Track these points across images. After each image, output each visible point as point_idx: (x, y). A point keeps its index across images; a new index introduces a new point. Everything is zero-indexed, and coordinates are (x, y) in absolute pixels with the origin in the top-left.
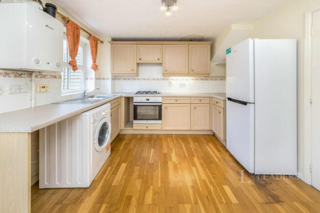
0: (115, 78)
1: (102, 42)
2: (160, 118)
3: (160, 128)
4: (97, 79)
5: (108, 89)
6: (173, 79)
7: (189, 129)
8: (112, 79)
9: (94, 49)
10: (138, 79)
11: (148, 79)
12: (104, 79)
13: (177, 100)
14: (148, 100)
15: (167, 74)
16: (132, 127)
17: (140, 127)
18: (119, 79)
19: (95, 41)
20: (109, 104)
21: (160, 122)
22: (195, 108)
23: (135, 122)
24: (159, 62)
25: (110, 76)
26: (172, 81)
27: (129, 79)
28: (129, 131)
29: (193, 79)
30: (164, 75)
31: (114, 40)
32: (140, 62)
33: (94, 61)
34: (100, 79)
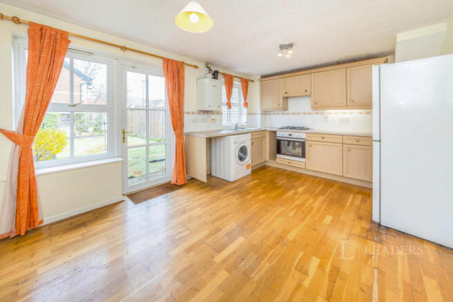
0: (265, 113)
1: (253, 81)
2: (303, 156)
3: (303, 167)
4: (248, 114)
5: (258, 124)
6: (330, 113)
7: (341, 174)
8: (262, 114)
9: (245, 90)
10: (288, 114)
11: (298, 114)
12: (255, 114)
13: (323, 137)
14: (290, 135)
15: (318, 107)
16: (275, 160)
17: (283, 161)
18: (269, 114)
19: (246, 82)
20: (250, 135)
21: (303, 160)
22: (350, 150)
23: (278, 156)
24: (307, 94)
25: (259, 111)
26: (329, 116)
27: (278, 114)
28: (272, 164)
29: (361, 113)
30: (313, 108)
31: (264, 77)
32: (286, 96)
33: (245, 98)
34: (251, 114)
